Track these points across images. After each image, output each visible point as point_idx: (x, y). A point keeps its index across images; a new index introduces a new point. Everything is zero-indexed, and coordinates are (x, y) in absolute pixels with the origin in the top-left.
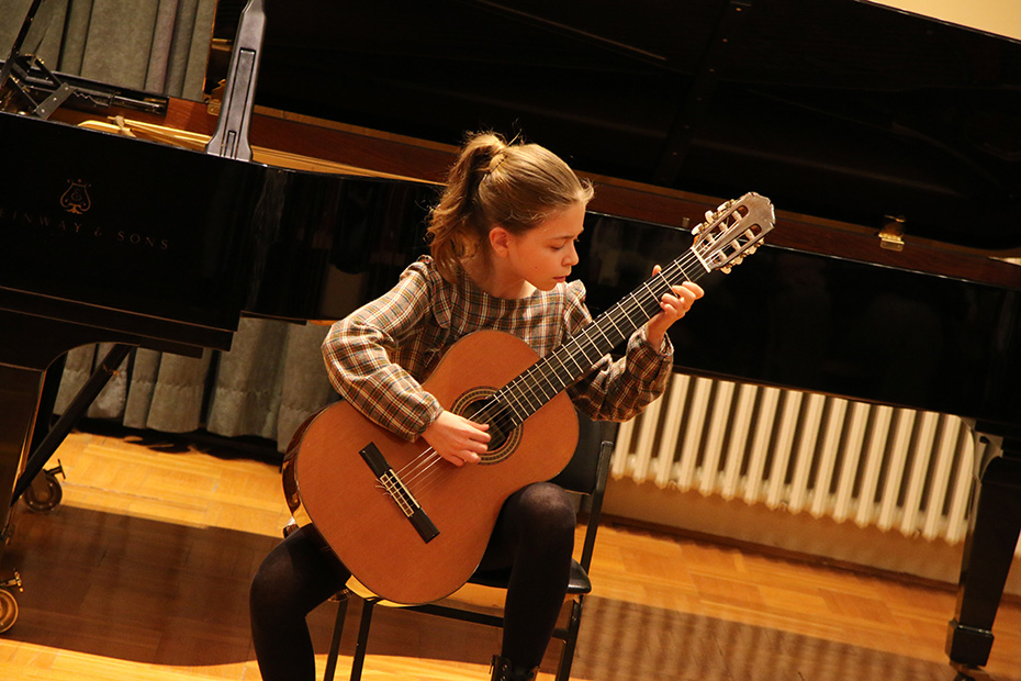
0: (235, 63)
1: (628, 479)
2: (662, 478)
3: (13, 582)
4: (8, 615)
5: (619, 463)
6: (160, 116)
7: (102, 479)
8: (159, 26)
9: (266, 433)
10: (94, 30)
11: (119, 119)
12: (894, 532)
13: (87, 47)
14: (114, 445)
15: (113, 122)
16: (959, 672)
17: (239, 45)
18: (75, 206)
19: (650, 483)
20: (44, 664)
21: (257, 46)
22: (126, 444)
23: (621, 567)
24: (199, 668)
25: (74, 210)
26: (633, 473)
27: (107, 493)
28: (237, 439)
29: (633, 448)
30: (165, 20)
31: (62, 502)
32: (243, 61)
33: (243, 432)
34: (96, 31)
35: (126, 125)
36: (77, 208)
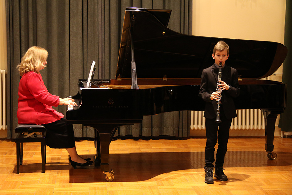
0: (132, 72)
1: (194, 129)
2: (200, 128)
3: (111, 172)
4: (112, 178)
5: (192, 127)
6: (109, 83)
8: (99, 67)
9: (130, 134)
12: (241, 129)
15: (102, 86)
16: (268, 153)
17: (132, 69)
19: (198, 129)
20: (122, 185)
21: (135, 68)
23: (199, 145)
24: (147, 180)
25: (111, 104)
26: (195, 128)
28: (126, 136)
29: (194, 124)
33: (126, 134)
35: (106, 86)
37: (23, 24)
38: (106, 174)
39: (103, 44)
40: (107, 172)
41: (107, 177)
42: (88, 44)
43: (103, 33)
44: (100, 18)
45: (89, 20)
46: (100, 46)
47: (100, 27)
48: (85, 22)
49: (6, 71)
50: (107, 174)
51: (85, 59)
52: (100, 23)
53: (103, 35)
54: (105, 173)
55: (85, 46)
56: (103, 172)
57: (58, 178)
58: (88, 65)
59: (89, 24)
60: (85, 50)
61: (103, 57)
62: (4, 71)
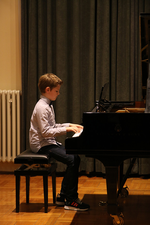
0: (147, 92)
3: (121, 215)
4: (121, 222)
6: (134, 106)
7: (137, 188)
10: (117, 90)
11: (125, 108)
13: (117, 94)
14: (138, 180)
15: (124, 110)
18: (118, 130)
22: (141, 179)
25: (118, 131)
27: (138, 191)
30: (132, 85)
31: (129, 194)
32: (149, 91)
34: (118, 90)
35: (127, 110)
36: (119, 130)
37: (40, 35)
38: (113, 218)
39: (136, 57)
40: (115, 214)
41: (116, 222)
42: (117, 58)
43: (136, 44)
44: (132, 24)
45: (119, 28)
46: (132, 60)
47: (132, 36)
48: (114, 30)
49: (21, 91)
50: (115, 217)
51: (113, 76)
52: (132, 31)
53: (136, 47)
54: (113, 216)
55: (113, 60)
56: (111, 215)
57: (59, 220)
58: (117, 83)
59: (119, 32)
60: (113, 65)
61: (136, 73)
62: (19, 91)
